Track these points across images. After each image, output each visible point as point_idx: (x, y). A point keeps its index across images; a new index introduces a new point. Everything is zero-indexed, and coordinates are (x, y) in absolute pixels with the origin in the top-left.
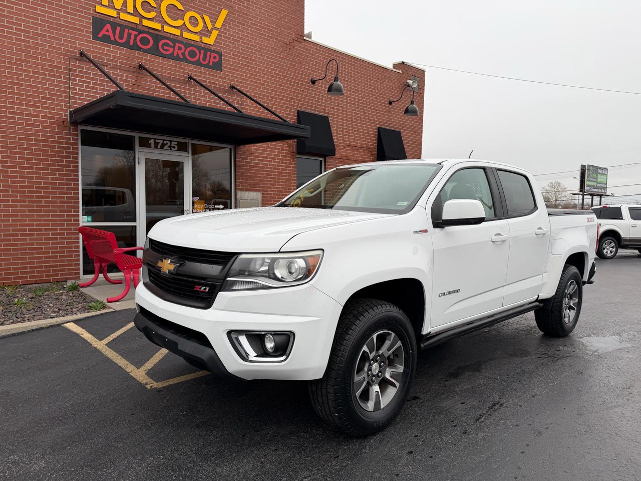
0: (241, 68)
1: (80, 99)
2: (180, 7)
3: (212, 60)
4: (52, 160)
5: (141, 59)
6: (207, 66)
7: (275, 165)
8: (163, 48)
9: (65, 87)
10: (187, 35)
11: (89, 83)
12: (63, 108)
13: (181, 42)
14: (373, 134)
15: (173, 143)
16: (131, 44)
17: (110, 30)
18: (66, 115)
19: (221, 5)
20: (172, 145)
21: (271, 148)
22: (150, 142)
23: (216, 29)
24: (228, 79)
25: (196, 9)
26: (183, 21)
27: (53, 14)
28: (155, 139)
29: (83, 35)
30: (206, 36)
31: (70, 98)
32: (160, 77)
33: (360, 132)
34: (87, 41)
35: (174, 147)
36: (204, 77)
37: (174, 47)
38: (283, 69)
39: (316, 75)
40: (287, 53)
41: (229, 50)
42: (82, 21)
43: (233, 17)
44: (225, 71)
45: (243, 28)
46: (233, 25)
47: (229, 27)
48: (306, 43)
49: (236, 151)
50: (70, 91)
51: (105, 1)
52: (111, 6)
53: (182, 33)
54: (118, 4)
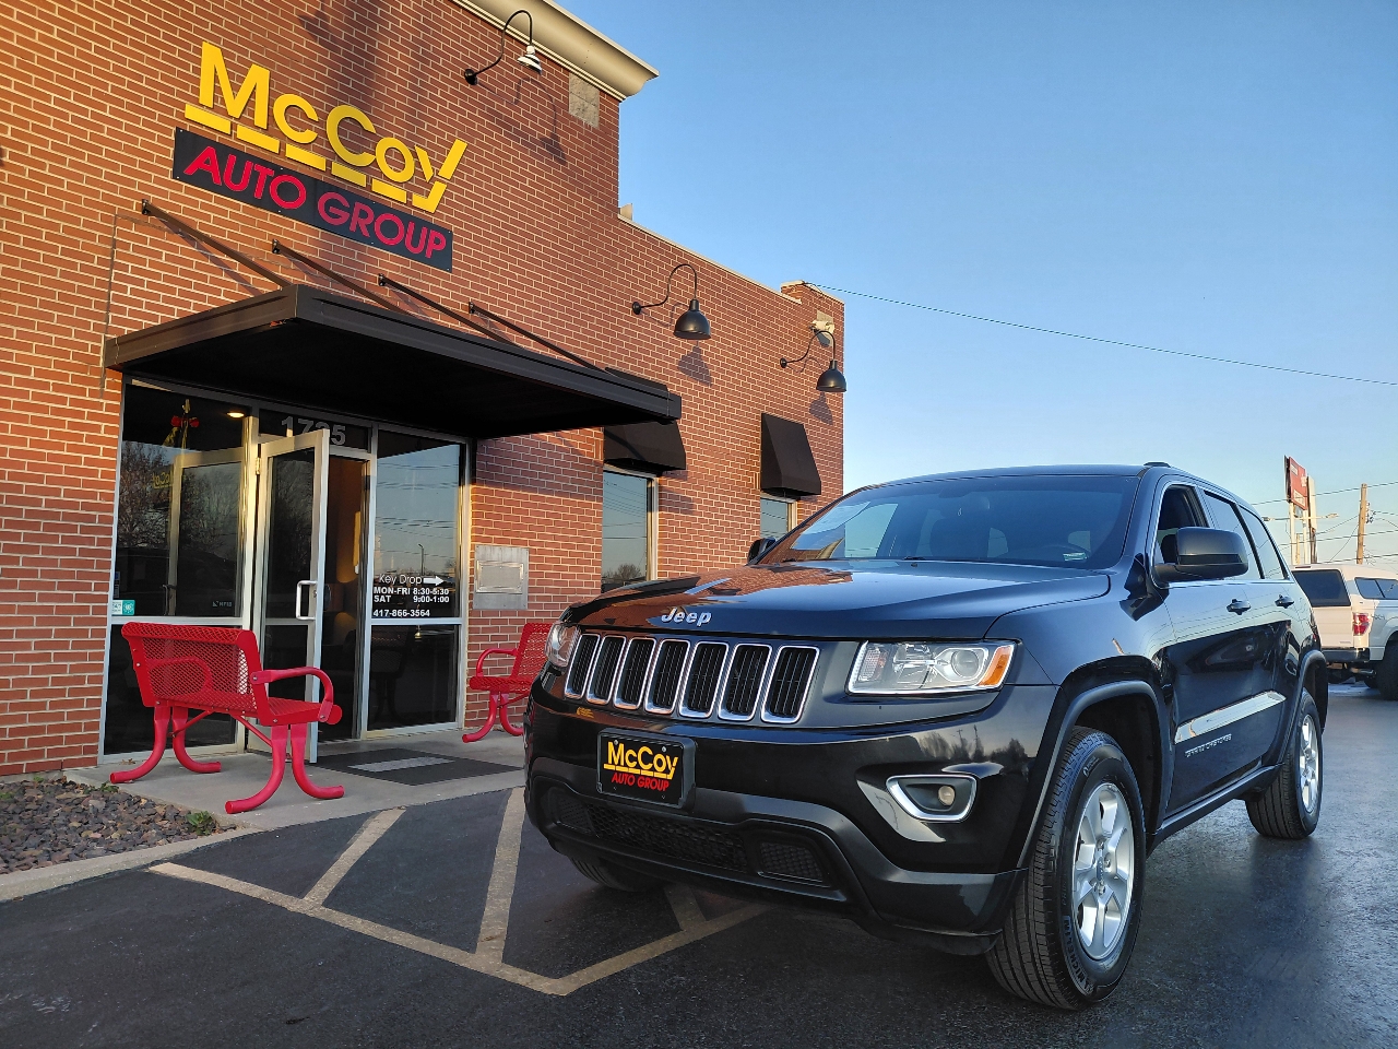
0: (491, 268)
1: (132, 313)
2: (369, 126)
3: (432, 246)
4: (52, 457)
5: (278, 230)
6: (420, 258)
7: (558, 487)
8: (327, 211)
9: (99, 283)
10: (379, 187)
11: (157, 276)
12: (91, 331)
13: (366, 201)
14: (752, 428)
16: (258, 195)
17: (214, 161)
18: (96, 349)
19: (453, 131)
21: (552, 448)
22: (284, 423)
23: (442, 179)
24: (464, 291)
25: (402, 132)
26: (374, 157)
27: (84, 112)
29: (151, 168)
30: (420, 192)
31: (109, 308)
33: (729, 421)
34: (157, 180)
35: (339, 438)
36: (412, 282)
37: (350, 211)
38: (577, 277)
39: (641, 296)
40: (586, 245)
41: (467, 227)
42: (152, 136)
43: (478, 159)
44: (458, 272)
45: (496, 183)
46: (478, 175)
47: (469, 178)
48: (622, 227)
49: (474, 450)
50: (112, 292)
51: (206, 96)
52: (219, 108)
53: (369, 180)
54: (235, 106)
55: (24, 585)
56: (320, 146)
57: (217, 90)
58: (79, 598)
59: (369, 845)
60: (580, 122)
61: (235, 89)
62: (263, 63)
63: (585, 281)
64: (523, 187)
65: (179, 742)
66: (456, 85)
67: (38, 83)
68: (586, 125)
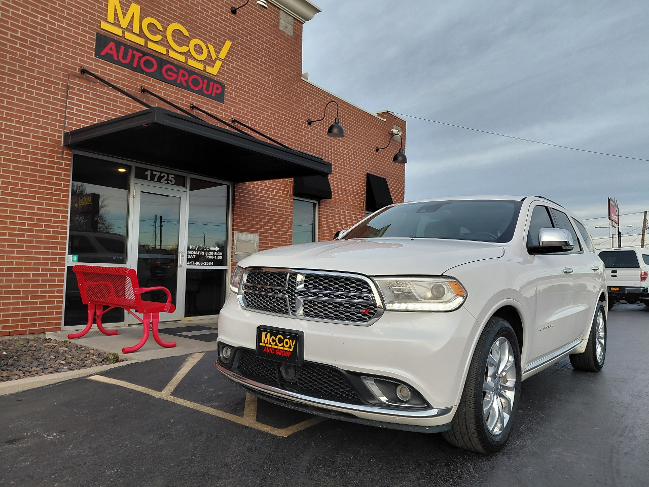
0: (242, 102)
1: (76, 120)
2: (186, 33)
3: (215, 91)
4: (40, 187)
5: (144, 82)
6: (209, 96)
7: (272, 206)
8: (166, 73)
9: (61, 106)
10: (191, 62)
11: (88, 103)
12: (58, 128)
13: (185, 69)
14: (362, 180)
15: (170, 176)
16: (135, 65)
17: (114, 49)
18: (60, 137)
19: (225, 36)
20: (170, 179)
21: (269, 187)
22: (146, 173)
23: (220, 59)
24: (230, 113)
25: (201, 36)
26: (188, 48)
27: (54, 24)
28: (152, 171)
29: (84, 51)
30: (210, 65)
31: (65, 118)
33: (351, 176)
34: (88, 58)
36: (206, 108)
37: (177, 73)
38: (282, 107)
39: (312, 116)
40: (287, 92)
41: (232, 82)
42: (85, 36)
43: (237, 50)
44: (227, 104)
45: (245, 61)
46: (237, 57)
47: (232, 59)
48: (304, 83)
49: (234, 188)
50: (67, 110)
51: (111, 18)
52: (117, 24)
53: (186, 59)
54: (124, 23)
55: (27, 247)
56: (164, 42)
57: (116, 15)
58: (53, 254)
59: (190, 368)
60: (285, 33)
61: (124, 14)
62: (137, 2)
63: (285, 109)
64: (257, 64)
65: (99, 321)
66: (227, 15)
67: (32, 10)
68: (287, 34)
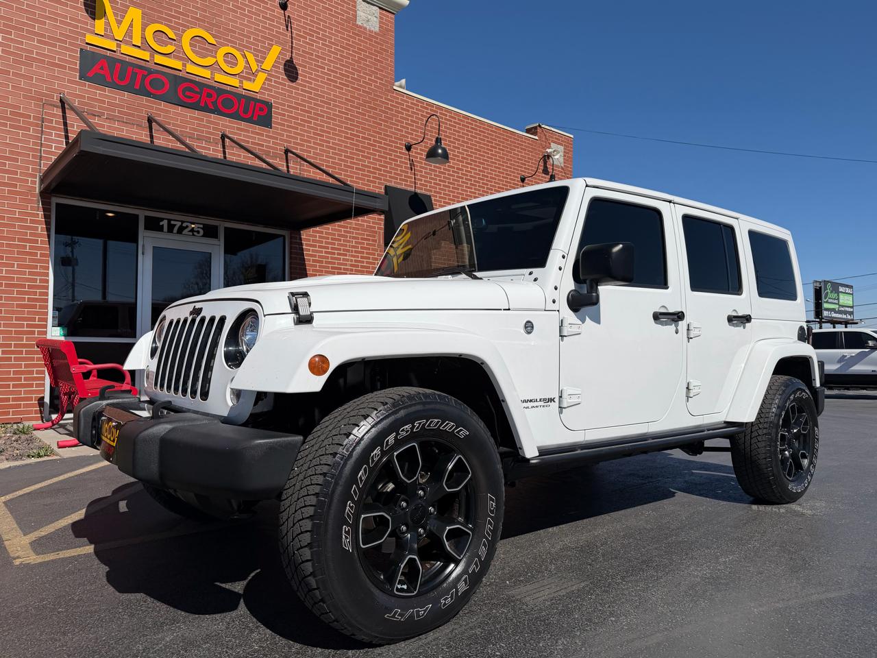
0: (299, 124)
2: (212, 40)
3: (257, 112)
5: (151, 108)
6: (249, 120)
8: (183, 94)
9: (34, 144)
10: (220, 77)
12: (30, 172)
13: (210, 87)
15: (196, 226)
16: (137, 87)
17: (106, 67)
18: (34, 183)
19: (271, 40)
20: (196, 229)
22: (161, 223)
23: (264, 71)
24: (282, 140)
25: (236, 43)
26: (215, 60)
28: (169, 221)
29: (65, 74)
30: (249, 80)
31: (41, 158)
32: (178, 133)
34: (69, 81)
35: (198, 232)
36: (244, 136)
37: (200, 94)
38: (363, 128)
39: (411, 138)
40: (370, 107)
41: (284, 100)
42: (65, 55)
44: (277, 129)
47: (283, 69)
48: (396, 94)
49: (291, 238)
50: (43, 149)
51: (99, 28)
52: (109, 35)
53: (212, 74)
54: (119, 33)
56: (179, 54)
57: (107, 24)
58: (28, 326)
60: (365, 29)
61: (119, 23)
62: (137, 5)
63: (369, 130)
68: (370, 31)
